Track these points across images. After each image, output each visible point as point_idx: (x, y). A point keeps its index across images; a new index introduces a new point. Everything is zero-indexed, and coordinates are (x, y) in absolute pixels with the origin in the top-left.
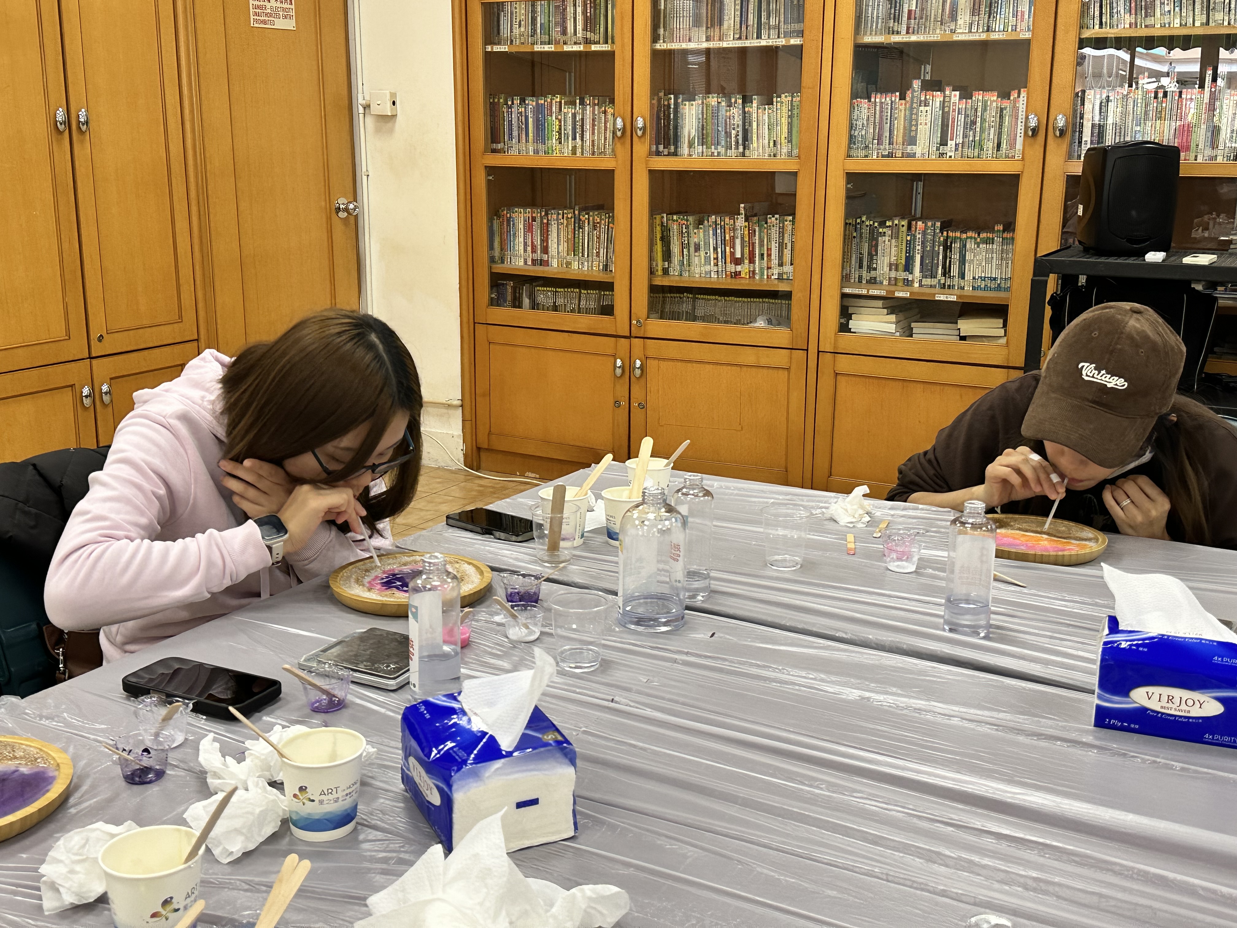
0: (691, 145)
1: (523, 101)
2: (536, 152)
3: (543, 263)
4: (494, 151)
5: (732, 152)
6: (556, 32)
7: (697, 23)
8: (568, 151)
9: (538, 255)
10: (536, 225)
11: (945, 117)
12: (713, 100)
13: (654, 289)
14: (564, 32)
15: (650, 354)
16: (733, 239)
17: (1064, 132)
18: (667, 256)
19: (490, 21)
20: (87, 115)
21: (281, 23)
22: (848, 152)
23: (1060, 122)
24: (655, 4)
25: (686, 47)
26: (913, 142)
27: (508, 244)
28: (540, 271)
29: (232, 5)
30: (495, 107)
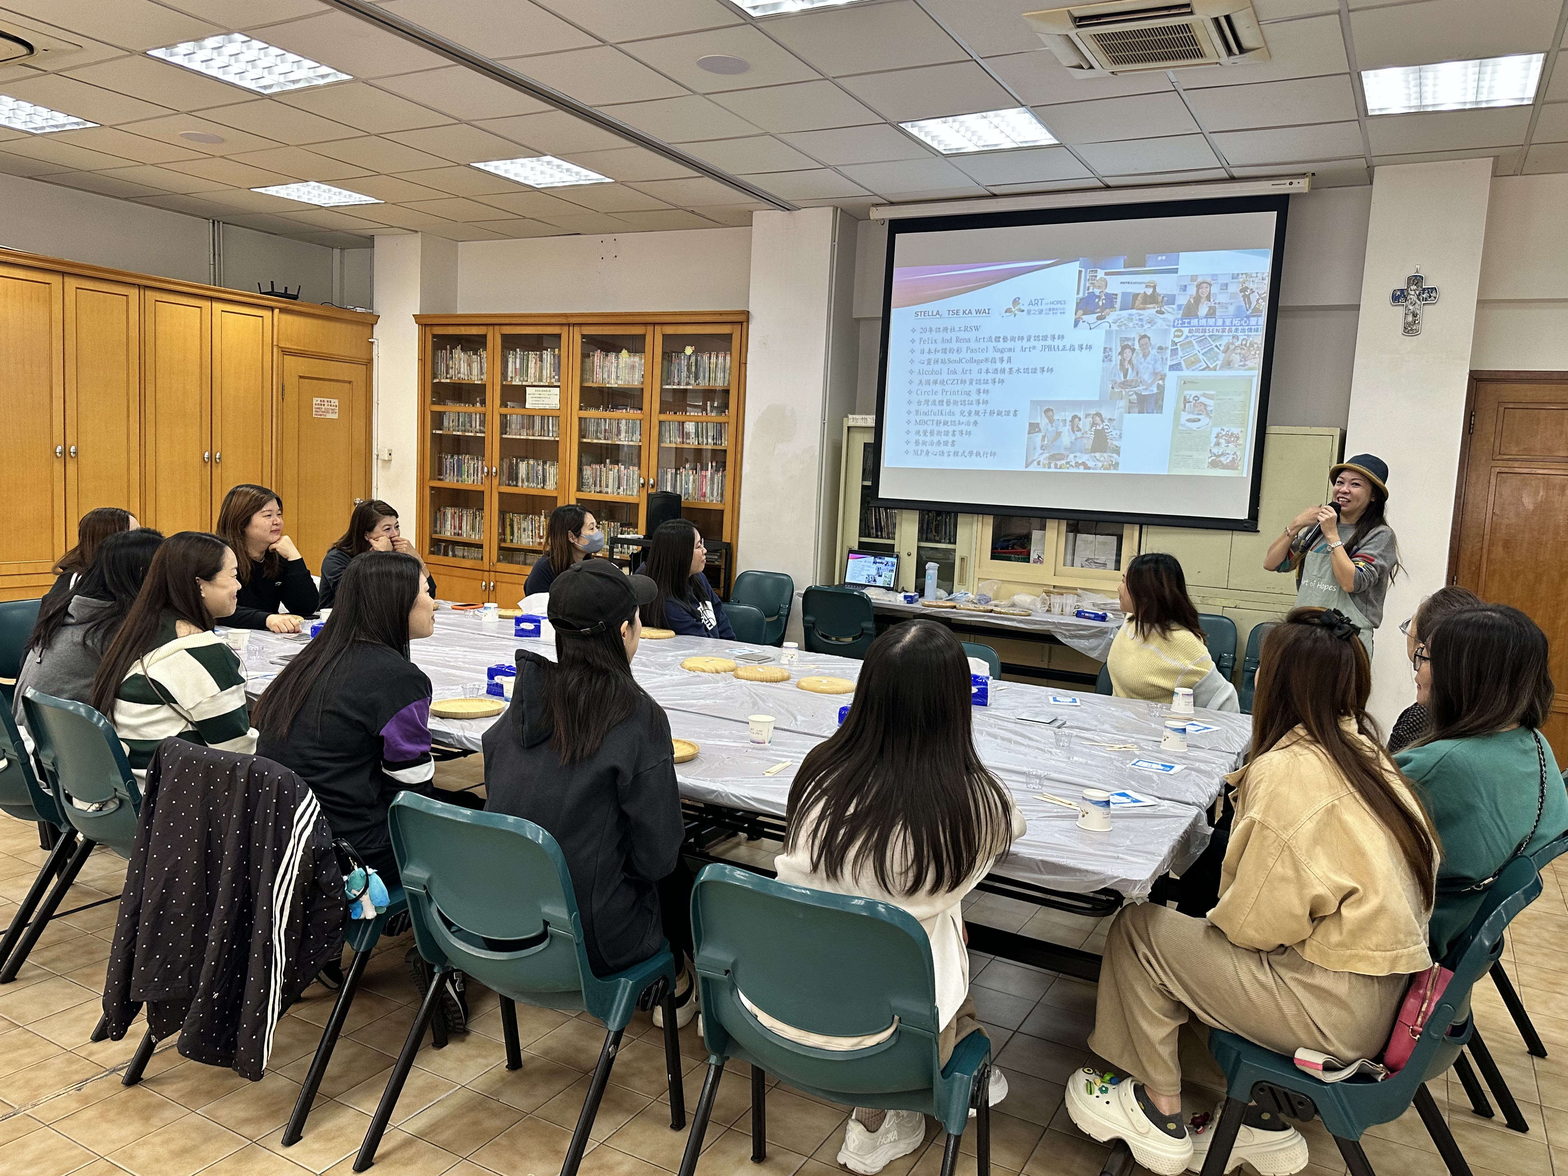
0: (523, 482)
1: (452, 457)
2: (458, 481)
3: (458, 535)
4: (439, 480)
5: (539, 486)
6: (468, 427)
8: (470, 482)
9: (457, 530)
10: (456, 516)
11: (619, 475)
12: (531, 462)
13: (500, 548)
14: (471, 426)
15: (498, 579)
16: (539, 526)
17: (653, 486)
18: (512, 534)
19: (438, 419)
20: (221, 455)
21: (330, 416)
22: (579, 489)
23: (652, 481)
24: (504, 417)
25: (518, 437)
26: (607, 486)
27: (443, 525)
28: (457, 539)
29: (304, 407)
30: (440, 459)
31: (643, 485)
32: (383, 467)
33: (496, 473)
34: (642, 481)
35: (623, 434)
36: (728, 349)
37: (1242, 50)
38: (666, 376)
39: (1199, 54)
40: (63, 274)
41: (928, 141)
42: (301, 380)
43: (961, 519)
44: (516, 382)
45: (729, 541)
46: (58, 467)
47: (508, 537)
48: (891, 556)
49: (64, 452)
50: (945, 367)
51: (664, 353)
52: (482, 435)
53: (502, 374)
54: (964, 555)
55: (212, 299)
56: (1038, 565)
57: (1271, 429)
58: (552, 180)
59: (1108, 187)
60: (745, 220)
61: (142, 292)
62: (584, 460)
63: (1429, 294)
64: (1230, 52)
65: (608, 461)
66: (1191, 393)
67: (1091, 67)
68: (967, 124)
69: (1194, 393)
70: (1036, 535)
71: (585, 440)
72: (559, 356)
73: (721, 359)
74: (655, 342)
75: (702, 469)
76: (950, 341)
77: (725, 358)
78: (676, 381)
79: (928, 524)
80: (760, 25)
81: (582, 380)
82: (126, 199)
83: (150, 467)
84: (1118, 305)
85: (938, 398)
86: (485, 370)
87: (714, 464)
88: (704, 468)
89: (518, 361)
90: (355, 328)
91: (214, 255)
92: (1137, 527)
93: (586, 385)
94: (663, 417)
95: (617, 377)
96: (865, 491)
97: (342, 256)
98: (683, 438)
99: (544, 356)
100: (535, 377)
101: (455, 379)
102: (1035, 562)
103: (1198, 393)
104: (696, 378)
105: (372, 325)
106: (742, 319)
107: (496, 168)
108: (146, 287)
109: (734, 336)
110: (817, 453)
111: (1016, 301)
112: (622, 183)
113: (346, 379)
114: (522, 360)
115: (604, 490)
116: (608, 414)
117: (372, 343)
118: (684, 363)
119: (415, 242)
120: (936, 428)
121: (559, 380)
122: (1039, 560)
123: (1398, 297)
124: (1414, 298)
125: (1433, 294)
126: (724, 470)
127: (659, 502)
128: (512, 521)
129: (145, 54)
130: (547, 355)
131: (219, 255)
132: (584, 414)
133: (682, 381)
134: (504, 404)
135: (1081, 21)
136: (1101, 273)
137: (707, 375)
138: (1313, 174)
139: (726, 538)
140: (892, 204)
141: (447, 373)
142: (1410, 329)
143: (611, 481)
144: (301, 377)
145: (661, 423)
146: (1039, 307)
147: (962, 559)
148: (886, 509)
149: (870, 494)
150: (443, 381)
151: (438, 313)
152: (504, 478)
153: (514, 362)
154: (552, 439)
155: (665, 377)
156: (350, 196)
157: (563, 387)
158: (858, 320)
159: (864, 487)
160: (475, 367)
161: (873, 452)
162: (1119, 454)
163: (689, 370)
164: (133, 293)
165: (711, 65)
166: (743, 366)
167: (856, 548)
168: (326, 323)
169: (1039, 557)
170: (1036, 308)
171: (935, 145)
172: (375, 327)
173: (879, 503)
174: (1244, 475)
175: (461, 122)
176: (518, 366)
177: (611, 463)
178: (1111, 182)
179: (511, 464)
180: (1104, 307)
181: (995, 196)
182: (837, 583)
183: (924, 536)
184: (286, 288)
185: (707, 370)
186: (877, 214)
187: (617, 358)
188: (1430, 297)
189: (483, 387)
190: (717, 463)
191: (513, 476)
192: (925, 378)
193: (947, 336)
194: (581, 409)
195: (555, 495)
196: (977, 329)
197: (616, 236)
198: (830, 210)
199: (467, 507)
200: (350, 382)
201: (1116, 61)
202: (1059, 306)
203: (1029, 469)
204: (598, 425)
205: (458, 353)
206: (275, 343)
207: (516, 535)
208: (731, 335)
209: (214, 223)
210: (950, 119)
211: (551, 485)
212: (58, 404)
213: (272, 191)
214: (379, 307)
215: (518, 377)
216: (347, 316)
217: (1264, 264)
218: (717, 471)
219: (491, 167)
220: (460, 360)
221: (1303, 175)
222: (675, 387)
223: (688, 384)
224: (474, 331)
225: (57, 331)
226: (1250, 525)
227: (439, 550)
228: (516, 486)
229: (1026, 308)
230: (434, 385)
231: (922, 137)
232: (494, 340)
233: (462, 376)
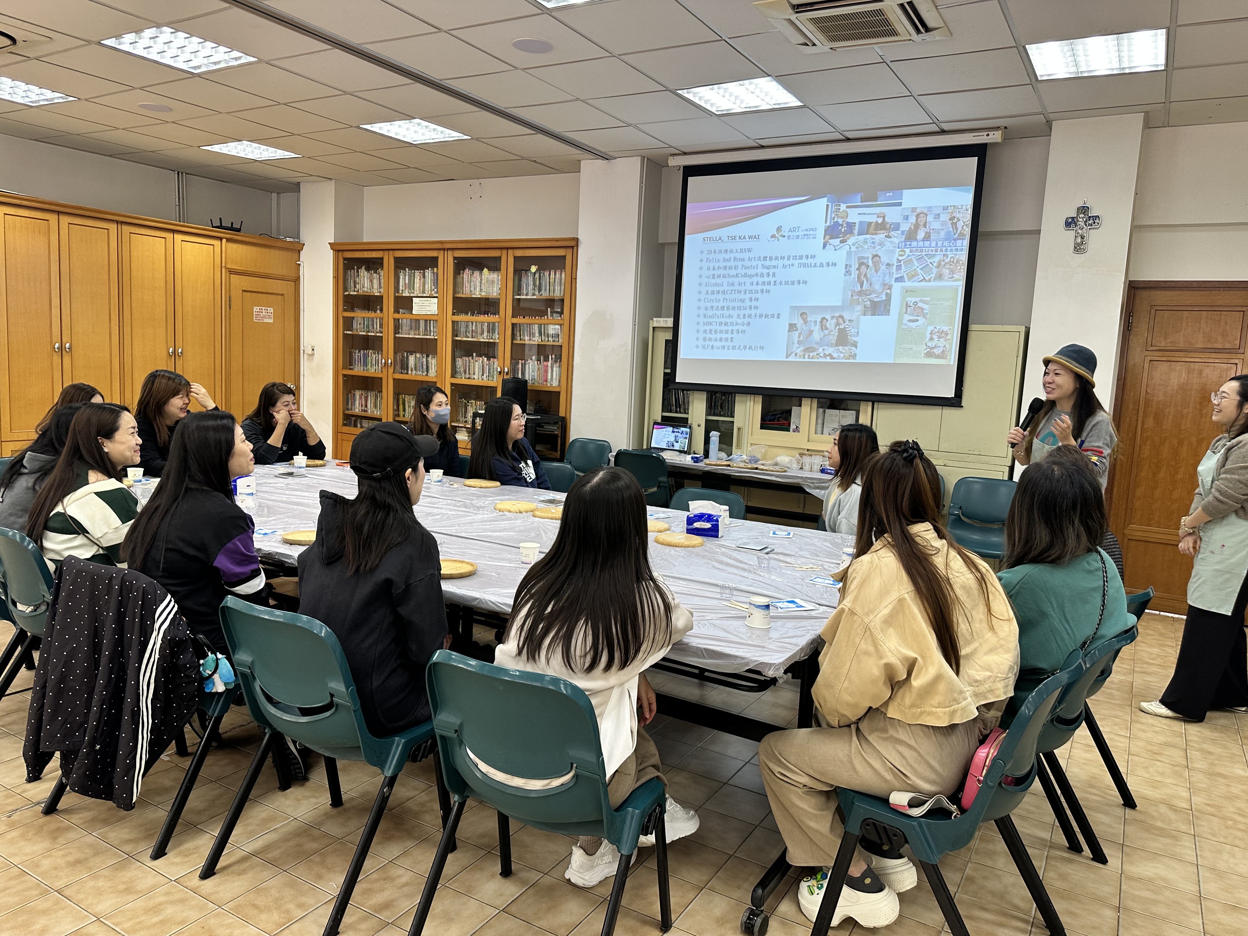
0: (412, 370)
1: (359, 351)
2: (364, 370)
3: (365, 411)
4: (350, 369)
5: (424, 374)
7: (411, 329)
8: (373, 371)
9: (363, 408)
10: (363, 397)
11: (483, 365)
12: (418, 355)
14: (373, 328)
17: (507, 374)
18: (404, 410)
19: (348, 323)
20: (182, 350)
21: (266, 321)
22: (453, 376)
23: (506, 370)
24: (396, 321)
25: (407, 336)
26: (474, 374)
27: (353, 403)
28: (364, 414)
29: (246, 314)
30: (351, 353)
31: (500, 373)
32: (308, 359)
33: (391, 363)
34: (499, 370)
35: (485, 334)
36: (563, 268)
37: (927, 29)
38: (518, 289)
39: (894, 33)
40: (59, 213)
41: (702, 104)
42: (244, 293)
43: (738, 398)
44: (406, 294)
45: (564, 415)
46: (57, 359)
47: (401, 413)
48: (685, 427)
49: (61, 348)
50: (725, 281)
51: (515, 271)
52: (381, 335)
53: (395, 288)
54: (740, 425)
55: (174, 231)
56: (797, 433)
57: (973, 327)
58: (424, 138)
59: (848, 140)
60: (575, 167)
61: (119, 226)
62: (457, 354)
63: (1094, 221)
64: (918, 31)
65: (474, 354)
66: (911, 300)
67: (814, 45)
68: (730, 90)
69: (914, 300)
70: (795, 409)
71: (457, 338)
72: (437, 274)
73: (558, 275)
74: (508, 263)
75: (545, 360)
76: (729, 260)
77: (561, 274)
78: (525, 292)
79: (715, 402)
80: (554, 14)
81: (455, 292)
82: (110, 156)
83: (128, 359)
84: (856, 232)
85: (720, 304)
86: (382, 285)
87: (553, 357)
88: (546, 359)
89: (407, 277)
90: (285, 253)
91: (179, 198)
92: (870, 404)
93: (458, 295)
94: (515, 320)
95: (481, 290)
96: (667, 377)
97: (278, 198)
98: (530, 336)
99: (426, 274)
100: (420, 290)
101: (361, 292)
102: (794, 431)
103: (917, 299)
104: (540, 290)
105: (299, 251)
106: (573, 244)
107: (380, 128)
108: (122, 223)
109: (567, 257)
110: (630, 348)
111: (779, 229)
112: (477, 139)
113: (279, 292)
114: (410, 276)
115: (473, 376)
116: (475, 318)
117: (299, 265)
118: (531, 279)
119: (330, 187)
120: (719, 328)
121: (437, 293)
122: (797, 430)
123: (1070, 223)
124: (1082, 224)
125: (1097, 221)
126: (561, 361)
127: (511, 385)
128: (404, 401)
129: (99, 43)
130: (429, 273)
131: (183, 199)
132: (456, 318)
133: (529, 293)
134: (397, 311)
135: (798, 8)
136: (843, 207)
137: (548, 288)
138: (1006, 128)
139: (562, 413)
140: (685, 154)
141: (355, 287)
142: (1079, 248)
143: (477, 370)
144: (244, 291)
145: (513, 325)
146: (797, 233)
147: (739, 429)
148: (683, 390)
149: (669, 378)
150: (351, 293)
151: (349, 241)
152: (398, 368)
153: (404, 278)
154: (433, 337)
155: (516, 289)
156: (276, 152)
157: (440, 297)
158: (663, 245)
159: (665, 374)
160: (376, 282)
161: (672, 347)
162: (856, 347)
163: (534, 284)
164: (113, 227)
165: (523, 46)
166: (574, 280)
167: (659, 420)
168: (263, 250)
169: (797, 427)
170: (794, 234)
171: (708, 107)
172: (302, 253)
173: (676, 386)
174: (952, 363)
175: (345, 93)
176: (407, 282)
177: (477, 356)
178: (850, 135)
179: (403, 356)
180: (845, 233)
181: (762, 147)
182: (645, 447)
183: (712, 412)
184: (232, 223)
185: (548, 284)
186: (673, 162)
187: (481, 274)
188: (1094, 223)
189: (381, 298)
190: (555, 356)
191: (404, 366)
192: (710, 289)
193: (727, 256)
194: (454, 314)
195: (435, 380)
196: (749, 251)
197: (481, 181)
198: (638, 160)
199: (372, 390)
200: (282, 295)
201: (833, 39)
202: (811, 232)
203: (789, 359)
204: (467, 326)
205: (363, 272)
206: (223, 265)
207: (407, 411)
208: (565, 256)
209: (178, 174)
210: (716, 86)
211: (432, 373)
212: (56, 312)
213: (216, 148)
214: (305, 237)
215: (407, 290)
216: (279, 244)
217: (967, 198)
218: (556, 361)
219: (376, 128)
220: (364, 277)
221: (998, 128)
222: (523, 297)
223: (534, 295)
224: (374, 255)
225: (54, 257)
226: (956, 402)
227: (350, 422)
228: (407, 373)
229: (786, 234)
230: (345, 296)
231: (697, 101)
232: (389, 262)
233: (365, 289)
